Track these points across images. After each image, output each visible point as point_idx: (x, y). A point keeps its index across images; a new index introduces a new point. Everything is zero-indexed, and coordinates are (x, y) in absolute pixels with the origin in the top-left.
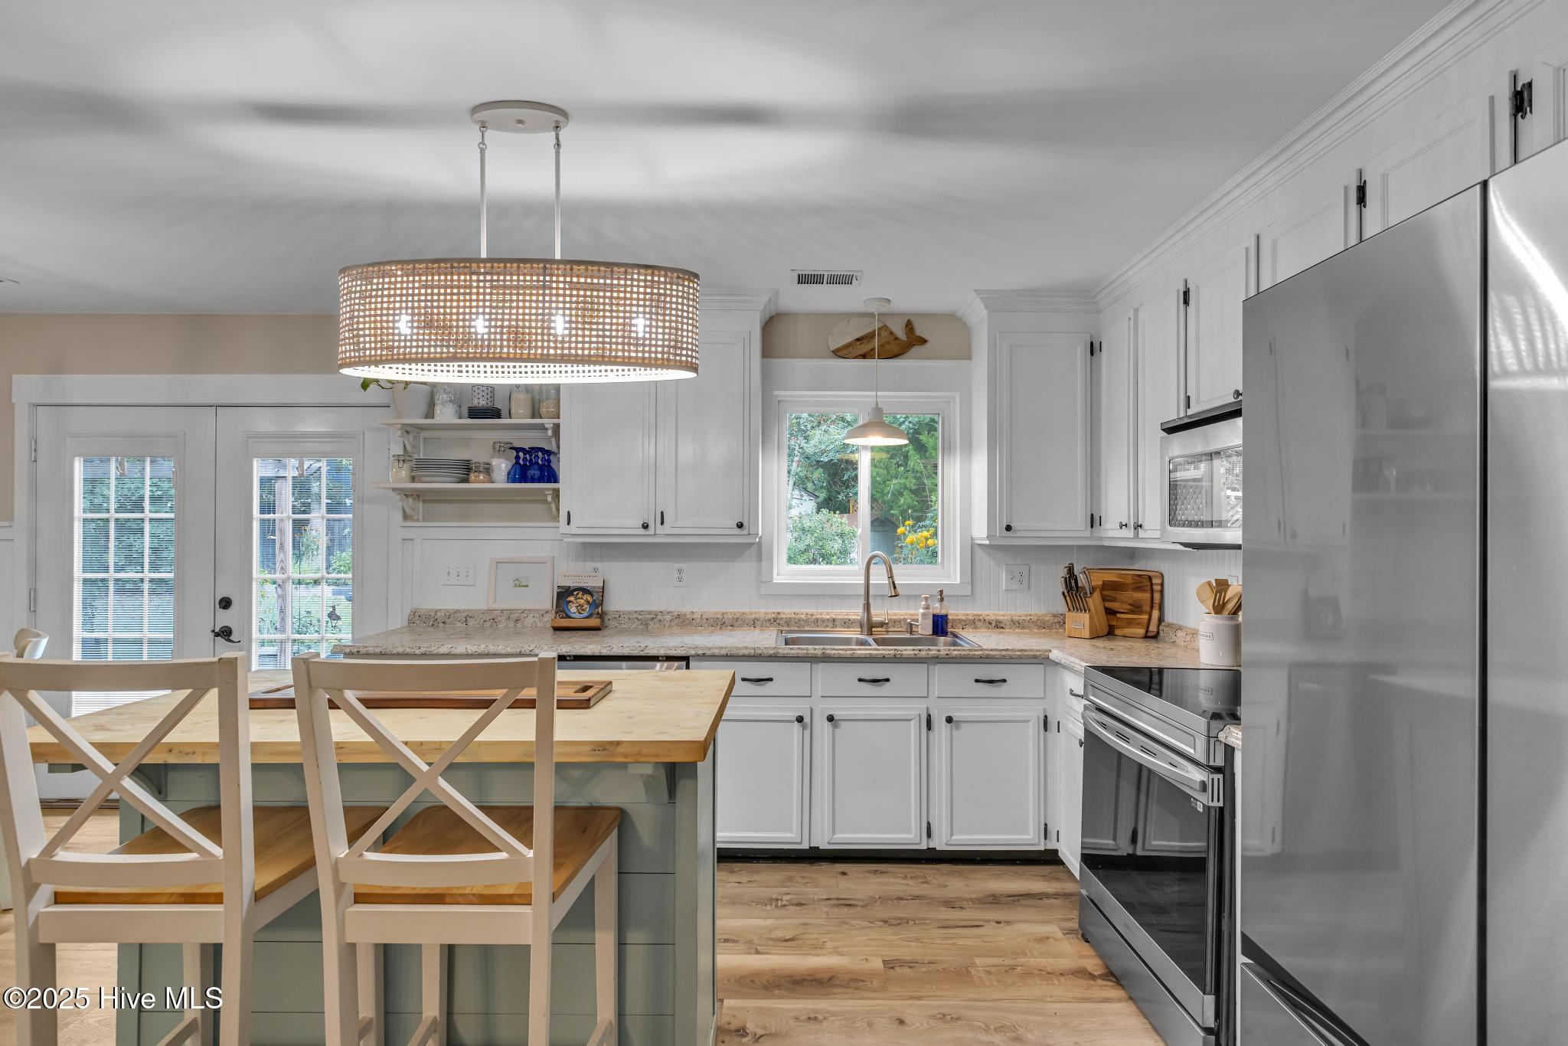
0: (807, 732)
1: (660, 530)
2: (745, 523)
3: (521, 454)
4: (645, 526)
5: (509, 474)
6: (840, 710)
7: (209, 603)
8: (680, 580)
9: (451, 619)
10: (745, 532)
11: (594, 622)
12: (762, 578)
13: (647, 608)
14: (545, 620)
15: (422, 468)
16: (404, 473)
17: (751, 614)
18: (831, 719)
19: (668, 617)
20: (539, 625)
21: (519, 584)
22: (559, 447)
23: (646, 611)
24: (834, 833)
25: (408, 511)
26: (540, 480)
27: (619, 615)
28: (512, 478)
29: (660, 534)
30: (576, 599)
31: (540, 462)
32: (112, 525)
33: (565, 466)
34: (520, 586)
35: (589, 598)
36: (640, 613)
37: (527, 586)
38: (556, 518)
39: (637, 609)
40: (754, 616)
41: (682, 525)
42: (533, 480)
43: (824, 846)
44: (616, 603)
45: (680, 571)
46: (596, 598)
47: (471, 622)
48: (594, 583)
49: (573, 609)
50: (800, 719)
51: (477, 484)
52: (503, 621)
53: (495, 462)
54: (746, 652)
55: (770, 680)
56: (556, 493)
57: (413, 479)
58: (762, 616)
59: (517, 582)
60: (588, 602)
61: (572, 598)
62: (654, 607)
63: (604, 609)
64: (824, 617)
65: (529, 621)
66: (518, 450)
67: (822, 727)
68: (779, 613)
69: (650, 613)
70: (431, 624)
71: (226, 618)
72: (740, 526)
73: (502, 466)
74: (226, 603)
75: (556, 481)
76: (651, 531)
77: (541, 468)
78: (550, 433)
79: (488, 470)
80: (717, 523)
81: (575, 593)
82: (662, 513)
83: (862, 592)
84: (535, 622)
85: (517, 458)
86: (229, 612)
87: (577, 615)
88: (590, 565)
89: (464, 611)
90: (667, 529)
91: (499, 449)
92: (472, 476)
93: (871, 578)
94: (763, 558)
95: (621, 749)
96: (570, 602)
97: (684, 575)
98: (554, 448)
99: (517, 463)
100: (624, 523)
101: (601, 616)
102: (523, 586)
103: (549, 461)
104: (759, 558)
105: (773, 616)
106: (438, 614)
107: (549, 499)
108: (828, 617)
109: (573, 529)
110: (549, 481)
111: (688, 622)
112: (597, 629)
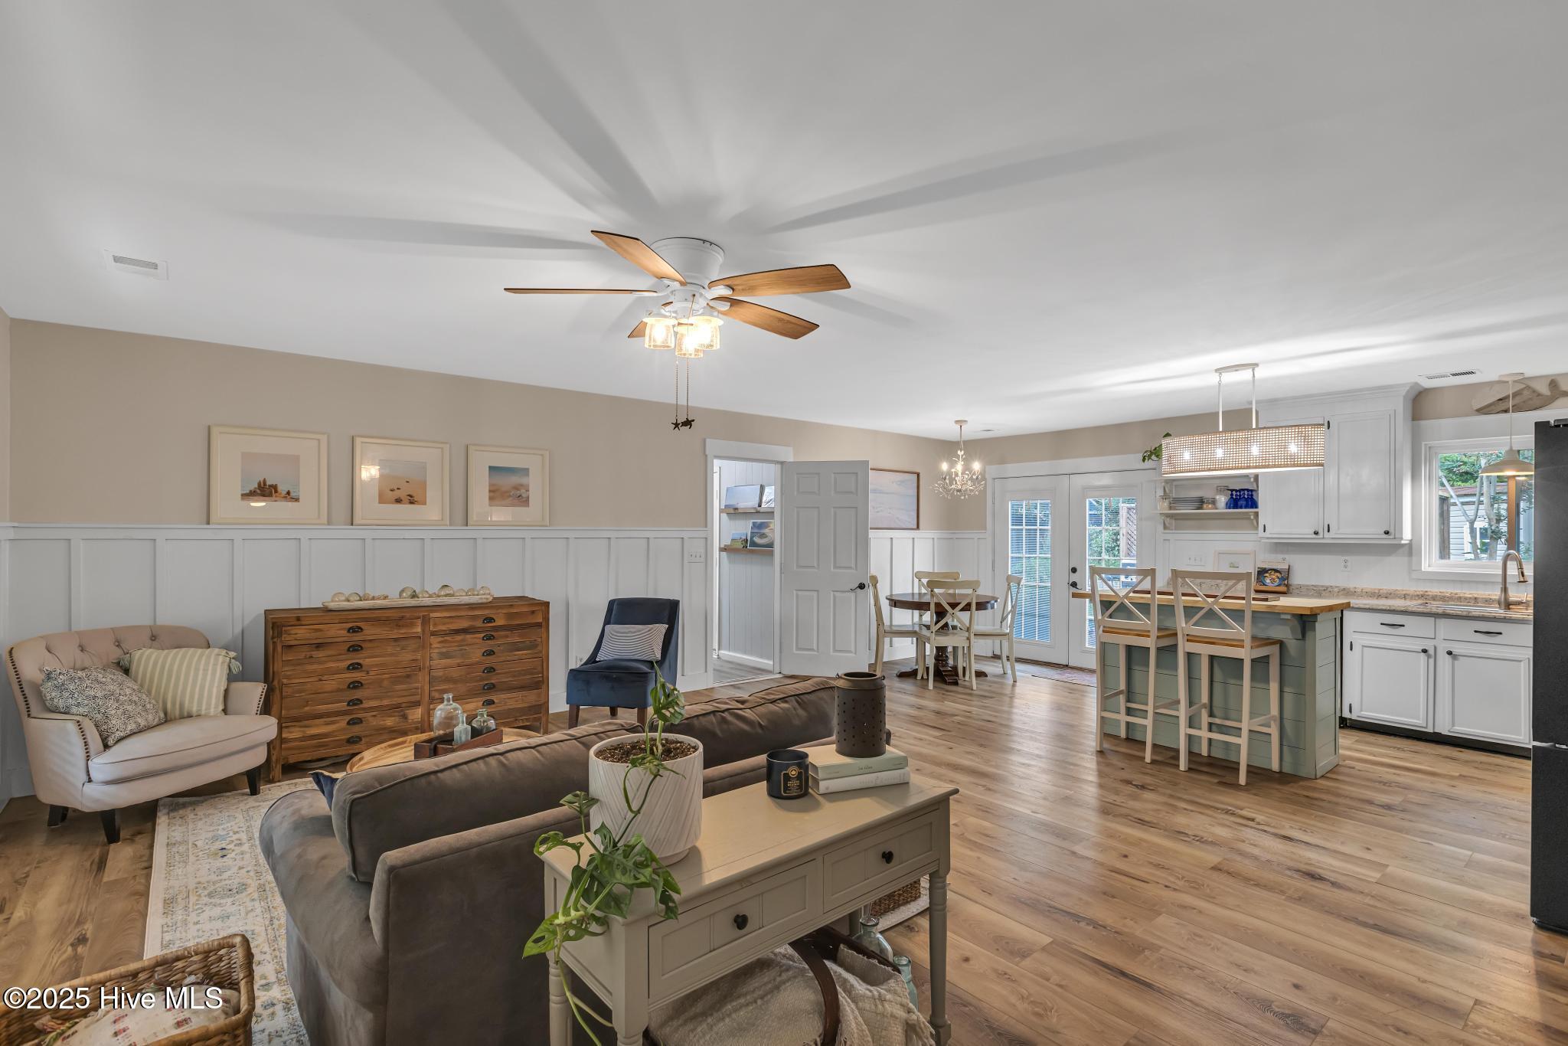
0: (1432, 661)
1: (1327, 535)
2: (1392, 531)
3: (1234, 492)
4: (1316, 533)
5: (1227, 504)
6: (1457, 649)
7: (1066, 570)
10: (1392, 537)
11: (1283, 589)
12: (1413, 568)
13: (1322, 583)
15: (1175, 502)
16: (1166, 504)
17: (1403, 591)
18: (1450, 653)
19: (1336, 590)
21: (1233, 566)
22: (1258, 487)
23: (1322, 585)
24: (1453, 725)
25: (1167, 525)
26: (1246, 507)
27: (1300, 587)
28: (1228, 506)
29: (1327, 538)
30: (1270, 575)
31: (1246, 496)
32: (1038, 531)
33: (1262, 498)
35: (1279, 575)
36: (1315, 586)
38: (1257, 528)
39: (1313, 584)
40: (1404, 592)
41: (1344, 531)
42: (1241, 508)
43: (1445, 732)
44: (1296, 579)
45: (1345, 561)
46: (1285, 576)
48: (1283, 566)
49: (1268, 581)
50: (1425, 651)
51: (1208, 510)
53: (1218, 497)
54: (1384, 608)
55: (1403, 626)
56: (1257, 514)
57: (1170, 508)
58: (1411, 593)
59: (1231, 565)
60: (1278, 577)
61: (1267, 575)
62: (1327, 583)
63: (1290, 582)
64: (1466, 595)
66: (1232, 490)
67: (1444, 661)
68: (1426, 592)
71: (1074, 578)
72: (1387, 533)
73: (1222, 500)
74: (1074, 570)
75: (1257, 507)
76: (1321, 536)
77: (1247, 500)
78: (1252, 480)
79: (1214, 502)
80: (1370, 530)
81: (1270, 572)
82: (1328, 525)
85: (1232, 495)
86: (1075, 575)
87: (1271, 584)
88: (1280, 557)
90: (1332, 534)
91: (1221, 490)
92: (1205, 506)
94: (1414, 554)
95: (1277, 608)
97: (1349, 564)
98: (1255, 488)
99: (1232, 498)
100: (1301, 530)
101: (1287, 586)
103: (1252, 495)
104: (1410, 554)
105: (1421, 593)
107: (1252, 517)
108: (1471, 596)
109: (1267, 534)
110: (1252, 507)
111: (1351, 593)
112: (1284, 593)
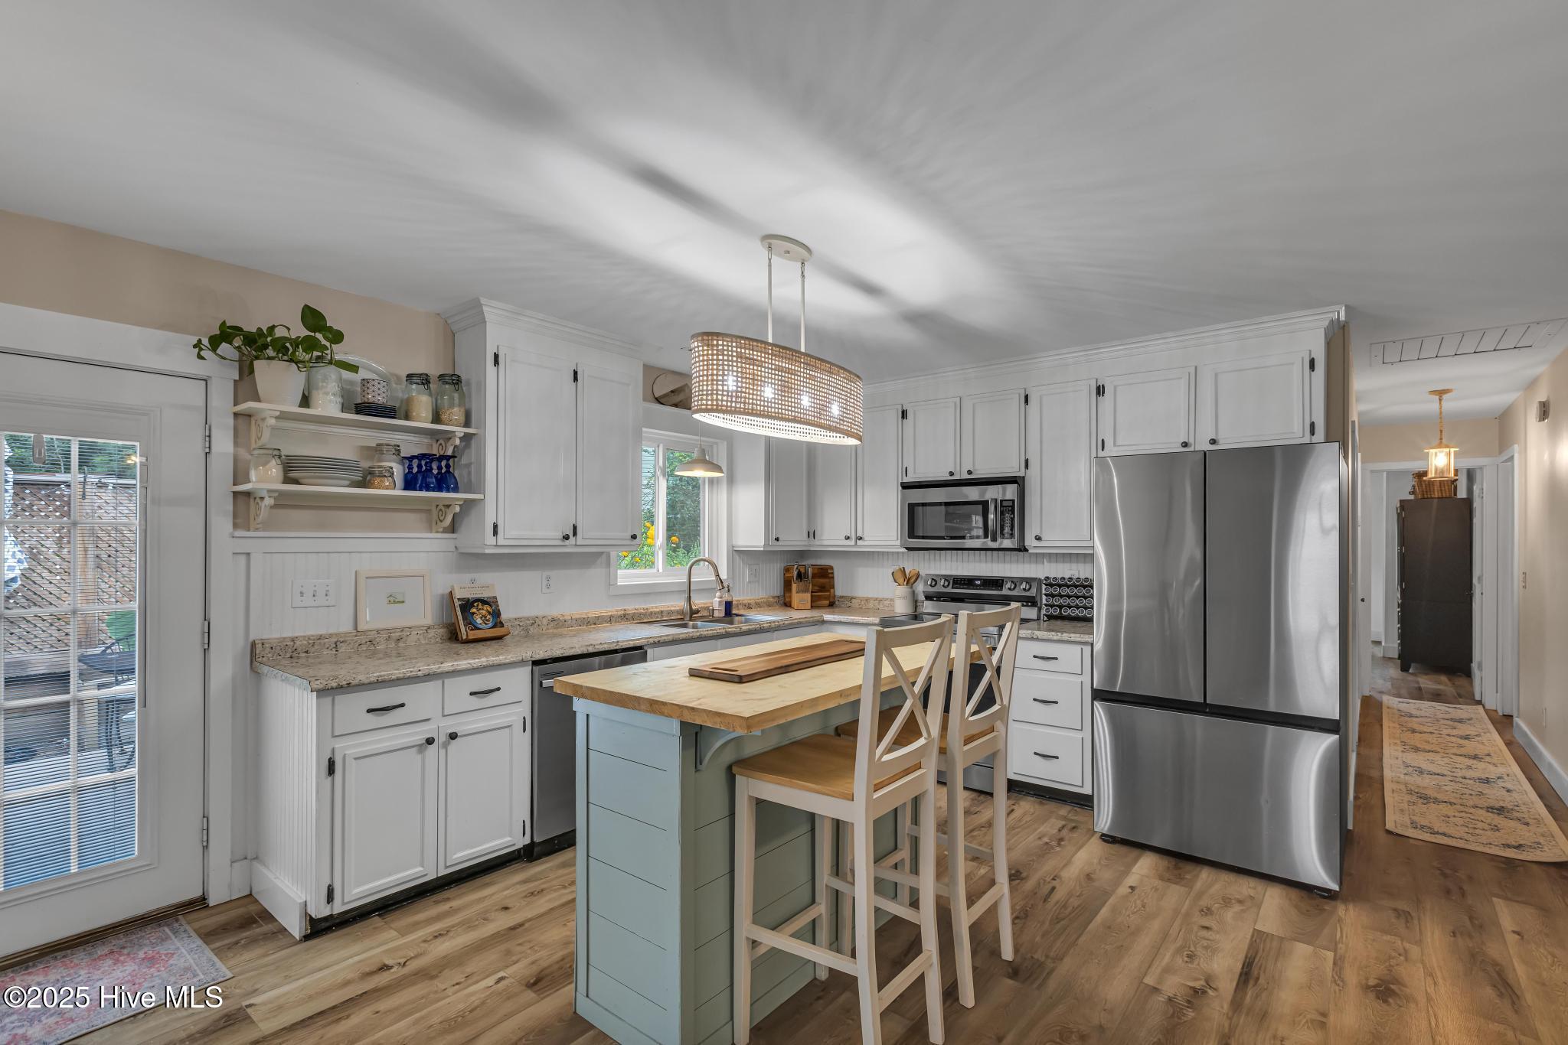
8: (548, 587)
9: (316, 647)
11: (497, 631)
12: (610, 582)
13: (526, 614)
14: (430, 636)
17: (608, 612)
20: (423, 642)
21: (394, 600)
23: (524, 618)
30: (478, 610)
34: (395, 602)
35: (489, 609)
37: (403, 602)
40: (609, 614)
45: (548, 579)
46: (493, 607)
47: (343, 648)
48: (481, 593)
49: (479, 621)
52: (383, 642)
59: (392, 599)
60: (489, 612)
61: (474, 610)
62: (532, 612)
63: (502, 618)
64: (655, 610)
65: (412, 640)
68: (625, 610)
69: (528, 619)
70: (288, 655)
81: (475, 604)
83: (686, 588)
84: (419, 639)
87: (483, 626)
89: (331, 636)
93: (692, 577)
96: (474, 613)
97: (551, 582)
101: (501, 625)
102: (399, 602)
104: (608, 564)
105: (622, 612)
106: (298, 643)
108: (658, 610)
111: (560, 624)
112: (500, 638)
